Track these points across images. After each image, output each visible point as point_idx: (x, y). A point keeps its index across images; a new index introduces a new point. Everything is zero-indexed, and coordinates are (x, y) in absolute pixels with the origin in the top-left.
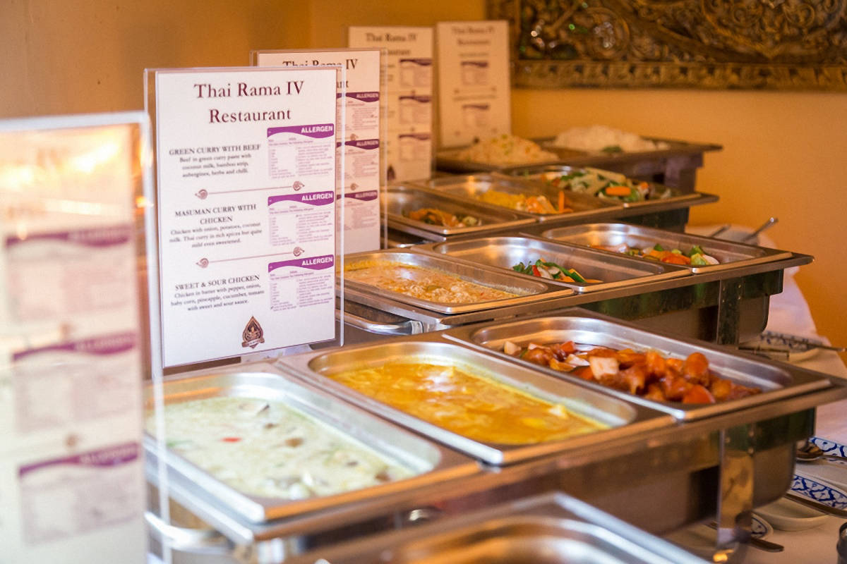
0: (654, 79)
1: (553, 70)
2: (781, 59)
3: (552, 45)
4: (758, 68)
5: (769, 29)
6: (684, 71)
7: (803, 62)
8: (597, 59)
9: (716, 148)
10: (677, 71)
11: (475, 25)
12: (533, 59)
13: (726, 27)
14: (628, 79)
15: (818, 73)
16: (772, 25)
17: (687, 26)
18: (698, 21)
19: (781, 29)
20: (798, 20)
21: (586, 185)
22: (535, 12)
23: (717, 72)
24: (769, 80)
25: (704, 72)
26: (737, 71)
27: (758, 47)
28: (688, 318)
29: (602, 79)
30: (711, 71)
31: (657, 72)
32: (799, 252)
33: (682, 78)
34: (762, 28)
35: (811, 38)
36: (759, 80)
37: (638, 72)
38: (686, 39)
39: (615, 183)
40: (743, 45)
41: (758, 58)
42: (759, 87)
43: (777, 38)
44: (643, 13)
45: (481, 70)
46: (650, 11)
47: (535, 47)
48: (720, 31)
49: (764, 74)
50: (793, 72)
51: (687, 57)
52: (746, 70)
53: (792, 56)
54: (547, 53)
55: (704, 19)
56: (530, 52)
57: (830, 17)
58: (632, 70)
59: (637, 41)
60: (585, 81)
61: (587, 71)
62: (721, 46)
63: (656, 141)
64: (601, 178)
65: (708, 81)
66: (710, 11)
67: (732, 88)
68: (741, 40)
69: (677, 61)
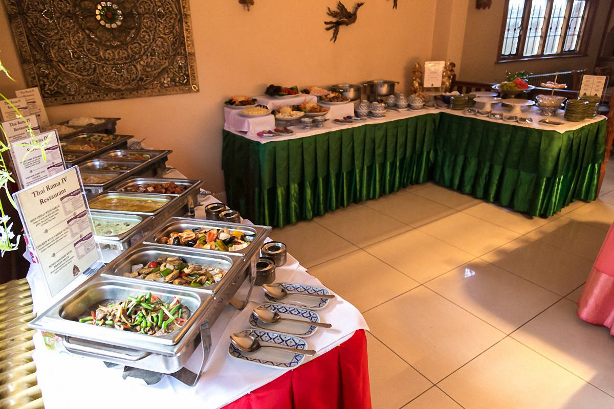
0: (90, 99)
1: (56, 100)
2: (127, 90)
3: (53, 93)
4: (120, 93)
5: (121, 82)
6: (99, 96)
7: (133, 90)
8: (70, 95)
9: (119, 119)
10: (96, 96)
11: (23, 91)
12: (48, 97)
13: (108, 82)
14: (82, 100)
15: (137, 93)
16: (121, 80)
17: (96, 83)
18: (99, 81)
19: (124, 81)
20: (128, 78)
21: (96, 139)
22: (44, 82)
23: (109, 95)
24: (124, 96)
25: (105, 95)
26: (114, 94)
27: (119, 87)
28: (150, 172)
29: (73, 101)
30: (107, 95)
31: (90, 97)
32: (169, 150)
33: (98, 98)
34: (119, 81)
35: (133, 83)
36: (122, 96)
37: (84, 98)
38: (97, 87)
39: (104, 137)
40: (114, 86)
41: (120, 90)
42: (122, 98)
43: (124, 84)
44: (81, 80)
45: (34, 104)
46: (83, 79)
47: (47, 93)
48: (106, 83)
49: (122, 94)
50: (131, 93)
51: (98, 92)
52: (117, 94)
53: (129, 89)
54: (52, 95)
55: (101, 80)
56: (46, 95)
57: (137, 77)
58: (82, 97)
59: (81, 88)
60: (68, 102)
61: (67, 100)
62: (108, 88)
63: (100, 119)
64: (99, 136)
65: (107, 98)
66: (102, 78)
67: (114, 99)
68: (113, 85)
69: (96, 93)
